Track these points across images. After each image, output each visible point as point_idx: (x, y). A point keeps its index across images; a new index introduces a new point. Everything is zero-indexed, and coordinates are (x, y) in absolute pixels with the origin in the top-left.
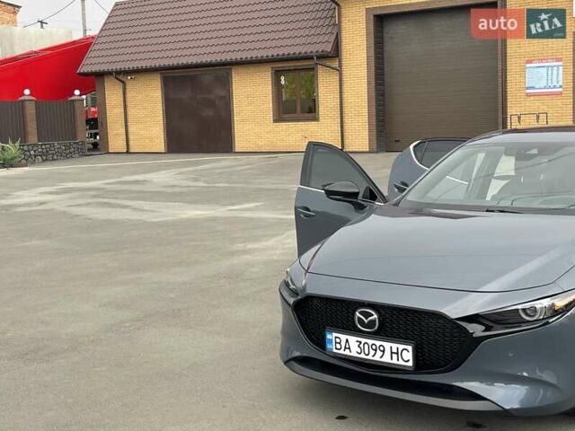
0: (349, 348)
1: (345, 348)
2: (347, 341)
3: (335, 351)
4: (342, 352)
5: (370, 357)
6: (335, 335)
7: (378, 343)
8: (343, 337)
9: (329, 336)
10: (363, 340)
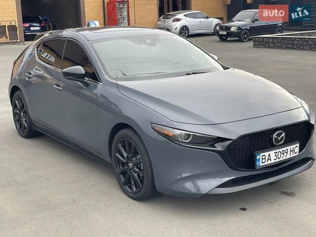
0: (270, 159)
1: (268, 160)
2: (269, 155)
3: (261, 164)
4: (266, 163)
5: (281, 159)
6: (261, 154)
7: (284, 149)
8: (267, 154)
9: (258, 157)
10: (278, 151)
